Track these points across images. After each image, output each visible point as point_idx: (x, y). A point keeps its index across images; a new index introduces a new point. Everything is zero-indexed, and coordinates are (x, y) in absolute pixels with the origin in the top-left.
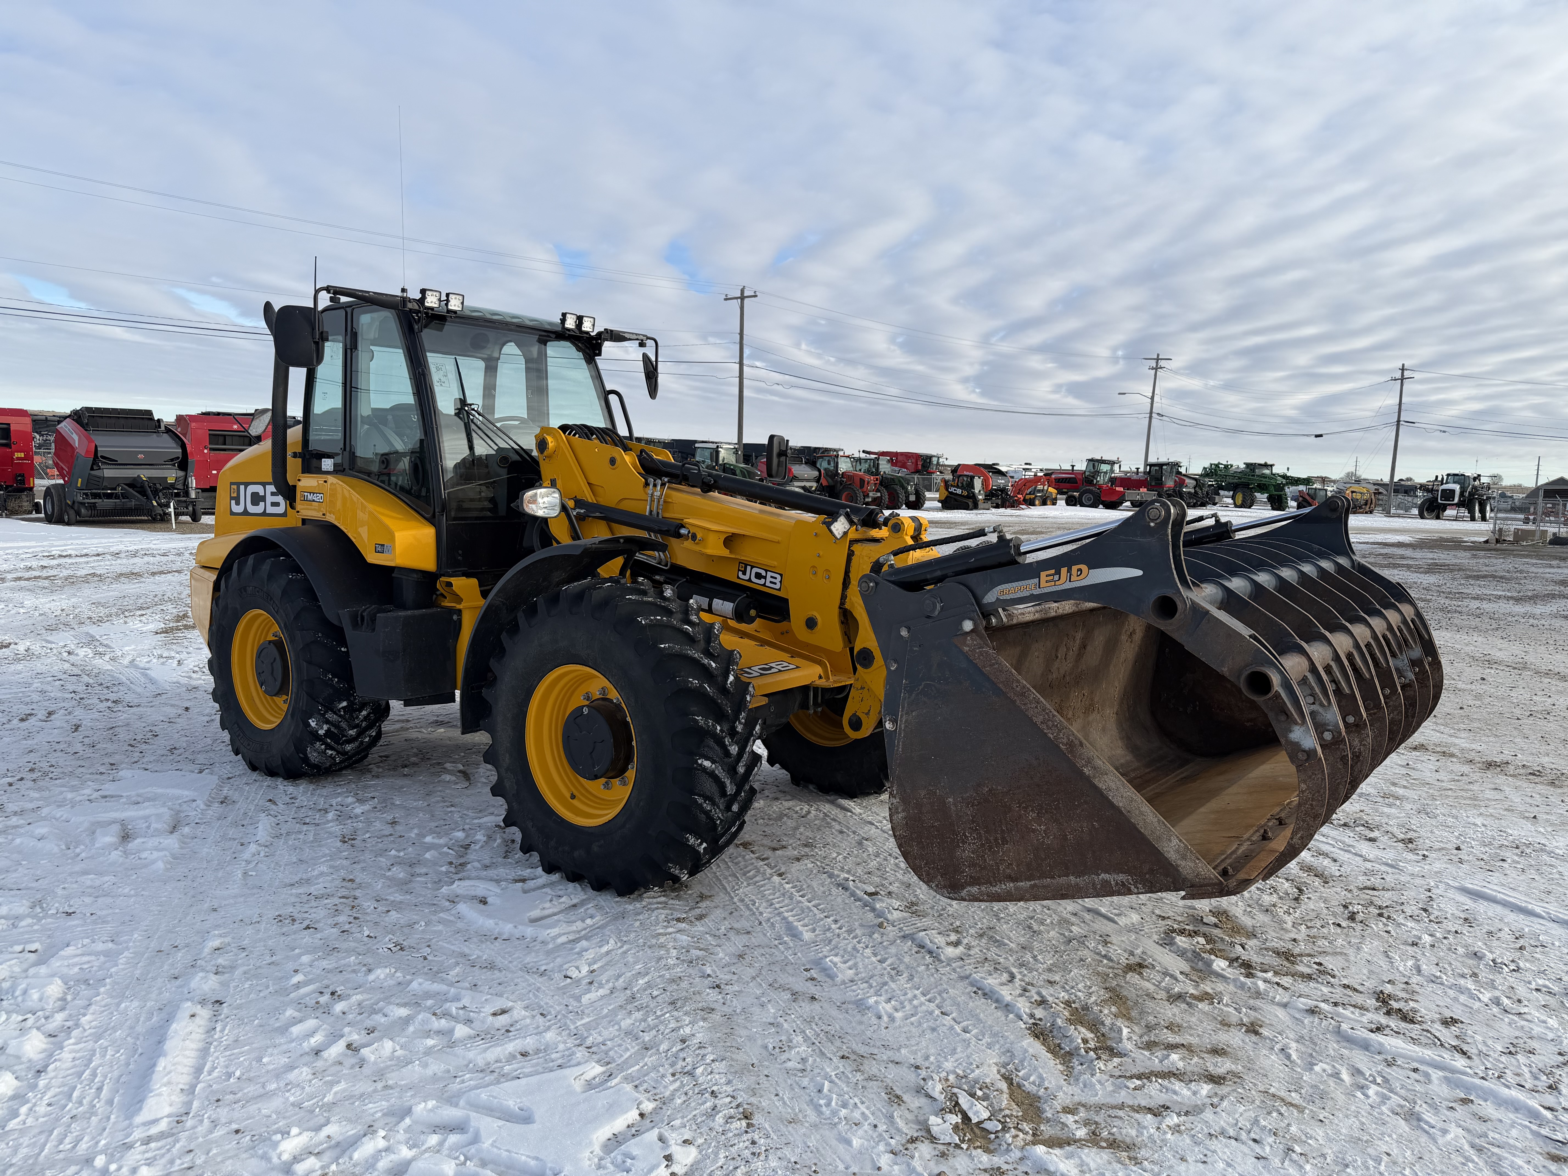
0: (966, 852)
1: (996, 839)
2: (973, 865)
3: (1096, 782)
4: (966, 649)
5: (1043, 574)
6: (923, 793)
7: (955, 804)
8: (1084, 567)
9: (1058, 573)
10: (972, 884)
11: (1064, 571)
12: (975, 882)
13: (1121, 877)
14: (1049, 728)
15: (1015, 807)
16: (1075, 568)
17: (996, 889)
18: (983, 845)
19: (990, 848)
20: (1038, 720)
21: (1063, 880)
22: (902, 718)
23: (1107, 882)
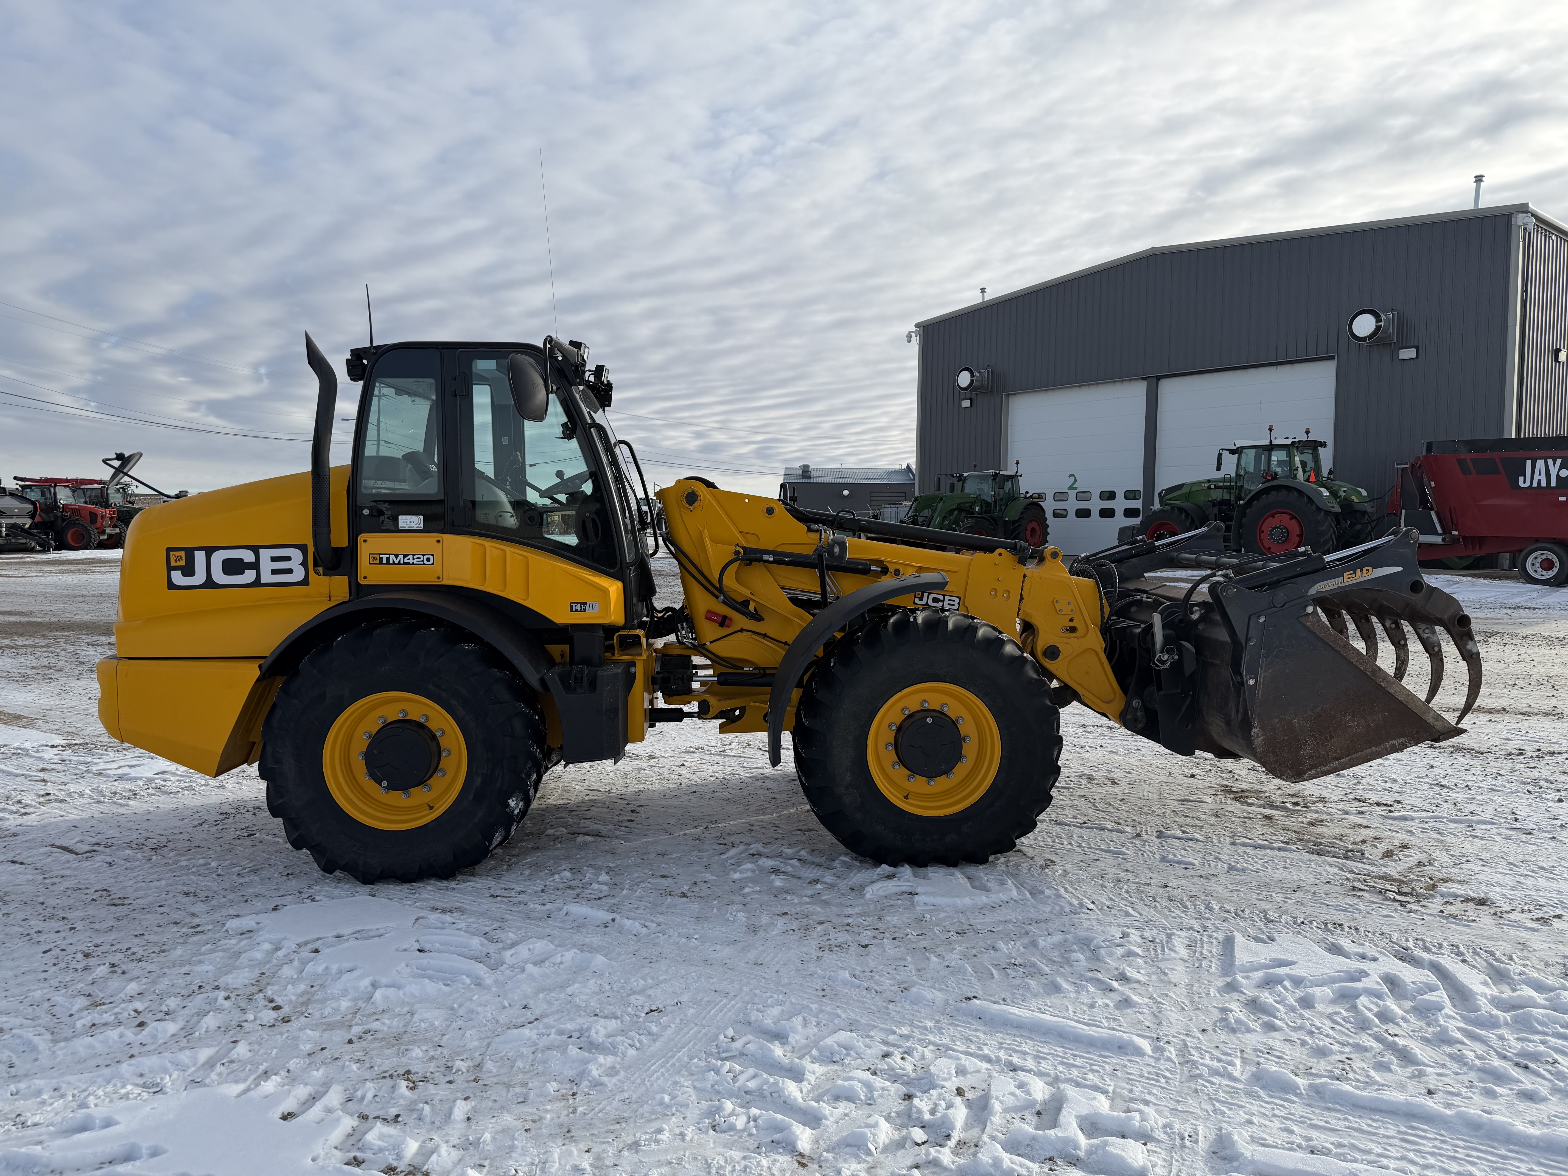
0: (1307, 751)
1: (1326, 738)
2: (1311, 757)
3: (1388, 689)
4: (1309, 624)
5: (1346, 574)
6: (1276, 721)
7: (1298, 723)
8: (1370, 568)
9: (1355, 572)
10: (1310, 769)
11: (1358, 571)
12: (1313, 767)
13: (1402, 740)
14: (1361, 664)
15: (1338, 715)
16: (1364, 569)
17: (1325, 769)
18: (1317, 743)
19: (1323, 743)
20: (1354, 660)
21: (1368, 751)
22: (1261, 675)
23: (1394, 745)
